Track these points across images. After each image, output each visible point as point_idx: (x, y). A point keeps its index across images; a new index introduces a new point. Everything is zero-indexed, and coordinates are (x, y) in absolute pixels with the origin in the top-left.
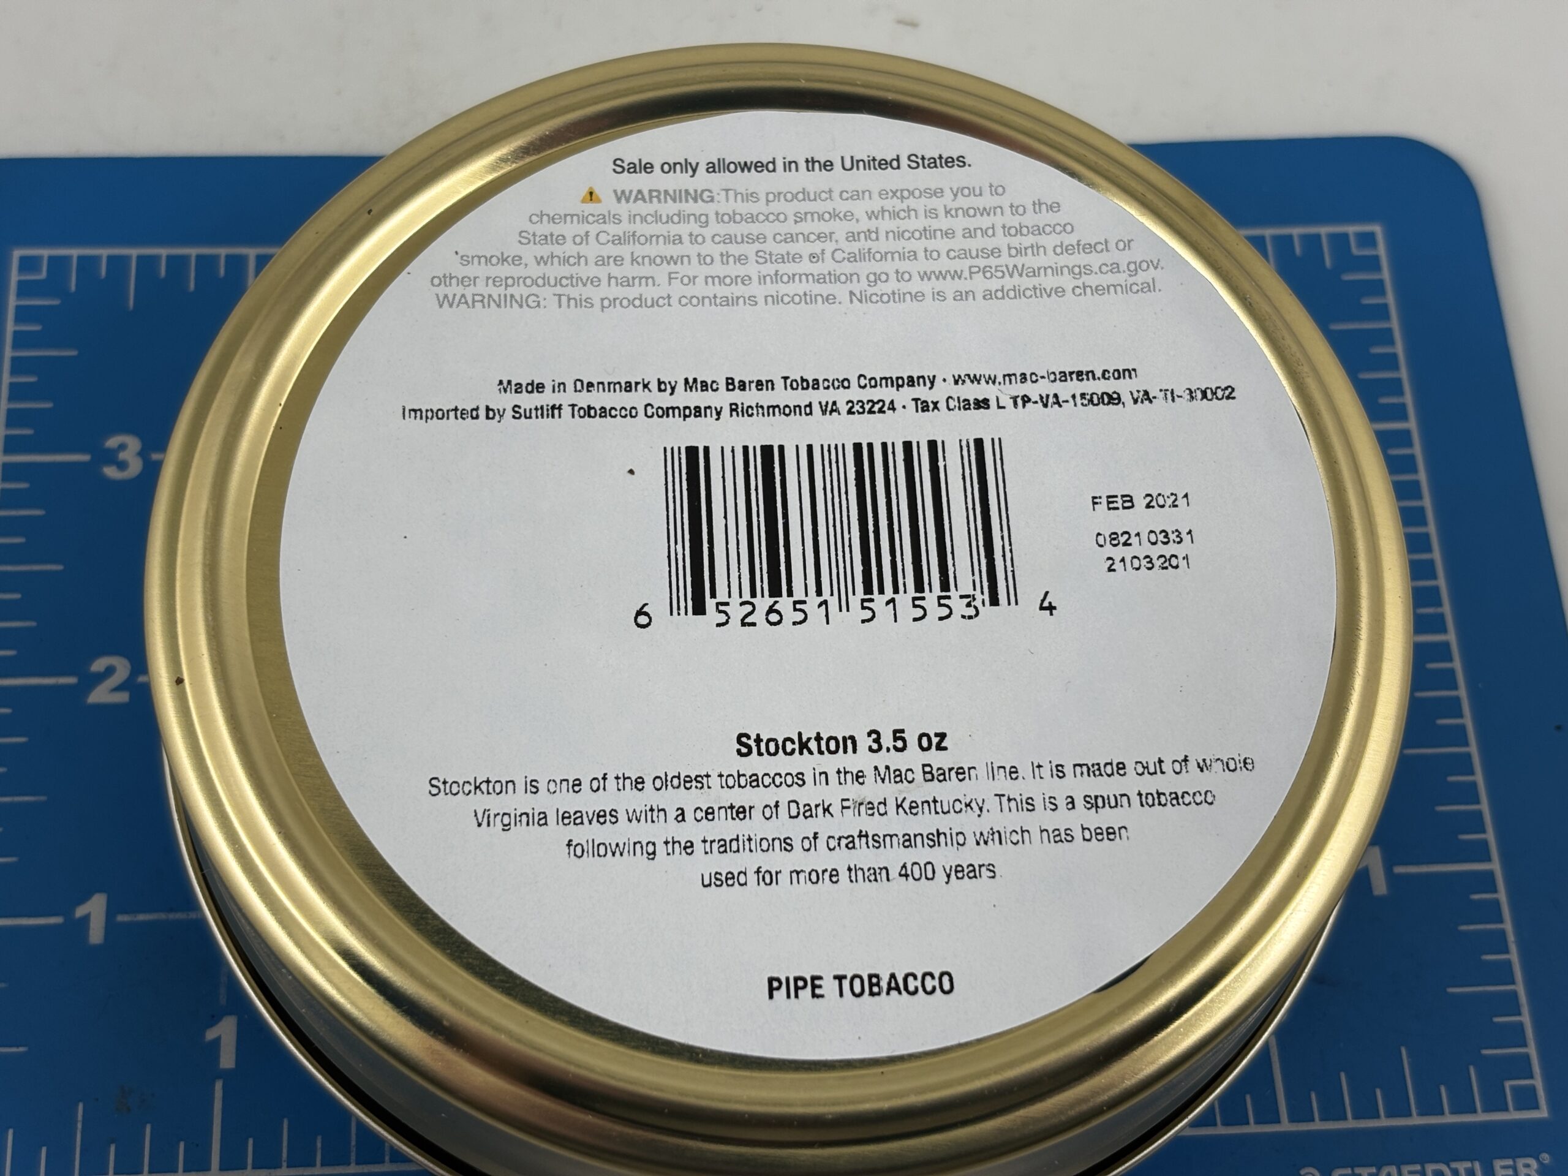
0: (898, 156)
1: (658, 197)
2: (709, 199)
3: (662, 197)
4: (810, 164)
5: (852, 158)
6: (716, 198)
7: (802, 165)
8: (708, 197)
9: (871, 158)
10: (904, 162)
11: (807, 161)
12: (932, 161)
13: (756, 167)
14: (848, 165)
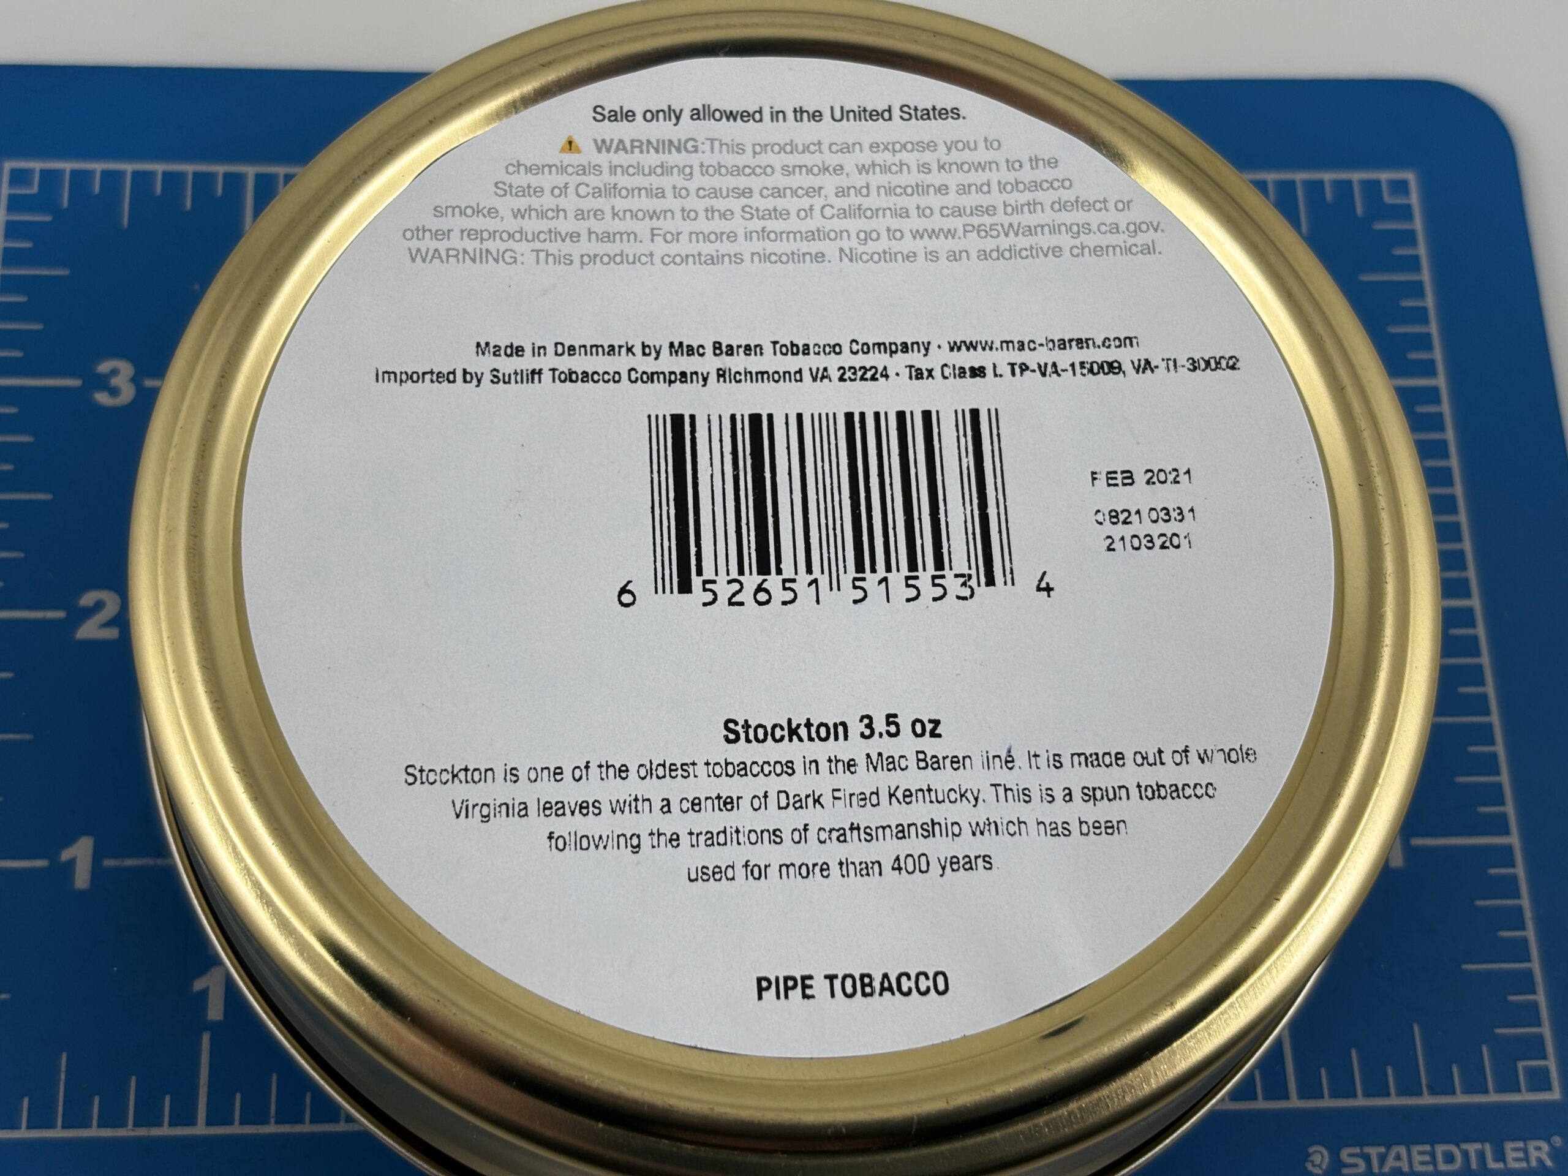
0: (890, 107)
1: (640, 147)
2: (693, 149)
3: (644, 148)
4: (798, 114)
5: (842, 108)
6: (701, 147)
7: (790, 115)
8: (693, 146)
9: (862, 109)
10: (896, 112)
11: (795, 111)
12: (925, 112)
13: (742, 116)
14: (838, 115)
